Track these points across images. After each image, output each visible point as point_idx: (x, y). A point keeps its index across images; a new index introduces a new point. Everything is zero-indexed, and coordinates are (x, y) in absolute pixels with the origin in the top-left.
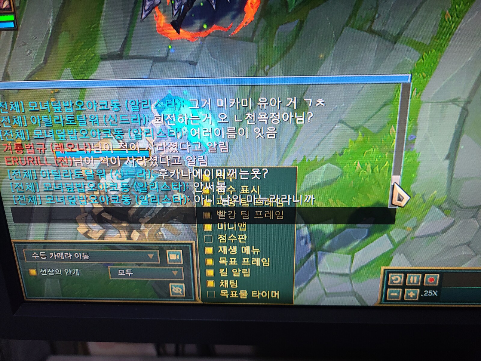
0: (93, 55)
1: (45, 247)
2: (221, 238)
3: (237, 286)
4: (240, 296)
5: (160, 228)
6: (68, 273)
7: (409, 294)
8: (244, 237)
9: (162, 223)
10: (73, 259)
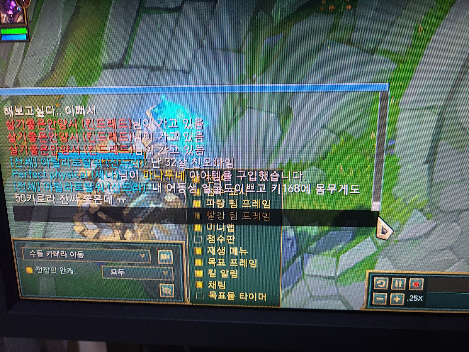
0: (96, 64)
1: (42, 246)
2: (210, 239)
3: (225, 288)
4: (227, 298)
5: (152, 228)
6: (63, 272)
7: (395, 299)
8: (232, 238)
9: (154, 223)
10: (69, 257)
